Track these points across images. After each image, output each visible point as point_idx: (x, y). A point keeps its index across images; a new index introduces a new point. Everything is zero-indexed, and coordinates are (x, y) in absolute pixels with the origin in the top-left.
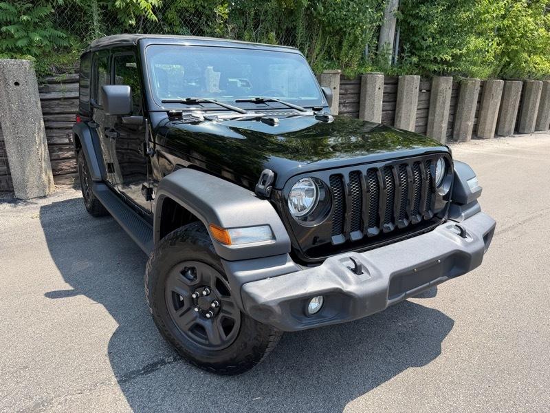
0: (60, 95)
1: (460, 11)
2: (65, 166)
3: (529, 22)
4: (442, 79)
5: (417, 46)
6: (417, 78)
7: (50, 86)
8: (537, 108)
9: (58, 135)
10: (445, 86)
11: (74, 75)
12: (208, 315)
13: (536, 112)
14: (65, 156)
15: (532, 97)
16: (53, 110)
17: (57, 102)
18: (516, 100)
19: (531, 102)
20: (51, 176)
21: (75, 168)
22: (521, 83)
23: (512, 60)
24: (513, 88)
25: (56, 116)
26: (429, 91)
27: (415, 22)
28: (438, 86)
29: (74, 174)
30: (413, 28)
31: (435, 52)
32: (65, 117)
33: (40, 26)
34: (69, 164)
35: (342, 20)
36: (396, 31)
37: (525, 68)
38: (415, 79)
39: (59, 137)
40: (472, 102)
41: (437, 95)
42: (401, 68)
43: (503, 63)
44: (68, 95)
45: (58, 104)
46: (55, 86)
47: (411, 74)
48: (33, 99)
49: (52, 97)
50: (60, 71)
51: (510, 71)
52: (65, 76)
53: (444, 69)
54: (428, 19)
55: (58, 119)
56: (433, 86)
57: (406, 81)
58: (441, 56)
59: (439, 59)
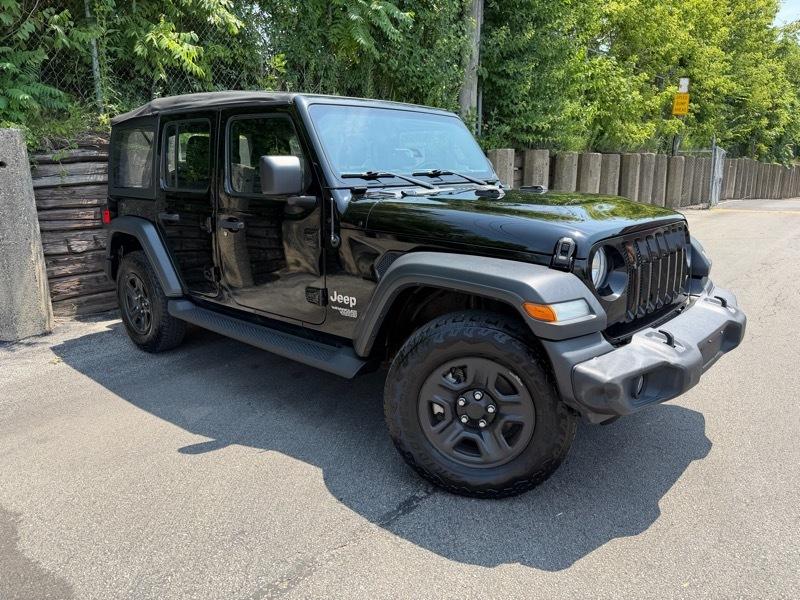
0: (57, 181)
1: (552, 69)
2: (63, 286)
3: (621, 83)
4: (537, 153)
5: (506, 111)
6: (511, 151)
7: (41, 168)
8: (637, 187)
9: (51, 241)
10: (541, 161)
11: (77, 151)
12: (482, 425)
13: (637, 191)
14: (63, 272)
15: (630, 174)
16: (45, 204)
17: (50, 191)
18: (614, 178)
19: (630, 179)
20: (50, 303)
21: (77, 290)
22: (619, 156)
23: (605, 129)
24: (611, 162)
25: (48, 212)
26: (521, 168)
27: (501, 82)
28: (532, 161)
29: (75, 300)
30: (498, 89)
31: (527, 119)
32: (63, 214)
33: (21, 80)
34: (67, 285)
35: (419, 77)
36: (478, 92)
37: (620, 138)
38: (510, 153)
39: (52, 244)
40: (571, 182)
41: (532, 173)
42: (488, 139)
43: (596, 132)
44: (68, 180)
45: (53, 195)
46: (47, 167)
47: (500, 147)
48: (25, 188)
49: (44, 184)
50: (57, 146)
51: (605, 142)
52: (65, 153)
53: (539, 140)
54: (517, 77)
55: (52, 217)
56: (526, 162)
57: (498, 157)
58: (536, 124)
59: (534, 128)
